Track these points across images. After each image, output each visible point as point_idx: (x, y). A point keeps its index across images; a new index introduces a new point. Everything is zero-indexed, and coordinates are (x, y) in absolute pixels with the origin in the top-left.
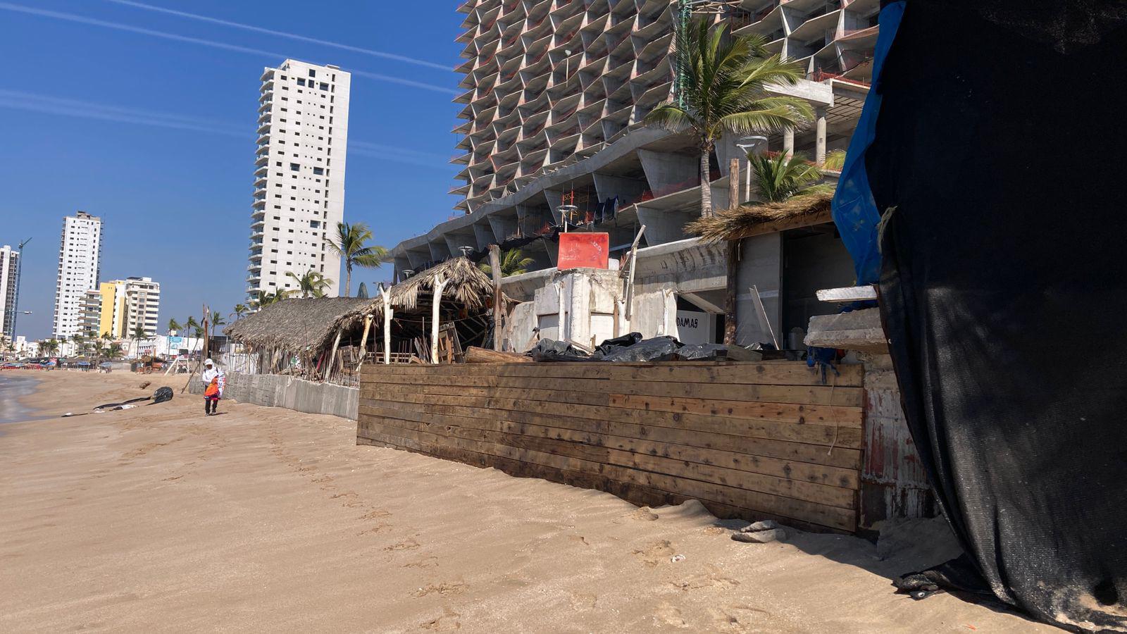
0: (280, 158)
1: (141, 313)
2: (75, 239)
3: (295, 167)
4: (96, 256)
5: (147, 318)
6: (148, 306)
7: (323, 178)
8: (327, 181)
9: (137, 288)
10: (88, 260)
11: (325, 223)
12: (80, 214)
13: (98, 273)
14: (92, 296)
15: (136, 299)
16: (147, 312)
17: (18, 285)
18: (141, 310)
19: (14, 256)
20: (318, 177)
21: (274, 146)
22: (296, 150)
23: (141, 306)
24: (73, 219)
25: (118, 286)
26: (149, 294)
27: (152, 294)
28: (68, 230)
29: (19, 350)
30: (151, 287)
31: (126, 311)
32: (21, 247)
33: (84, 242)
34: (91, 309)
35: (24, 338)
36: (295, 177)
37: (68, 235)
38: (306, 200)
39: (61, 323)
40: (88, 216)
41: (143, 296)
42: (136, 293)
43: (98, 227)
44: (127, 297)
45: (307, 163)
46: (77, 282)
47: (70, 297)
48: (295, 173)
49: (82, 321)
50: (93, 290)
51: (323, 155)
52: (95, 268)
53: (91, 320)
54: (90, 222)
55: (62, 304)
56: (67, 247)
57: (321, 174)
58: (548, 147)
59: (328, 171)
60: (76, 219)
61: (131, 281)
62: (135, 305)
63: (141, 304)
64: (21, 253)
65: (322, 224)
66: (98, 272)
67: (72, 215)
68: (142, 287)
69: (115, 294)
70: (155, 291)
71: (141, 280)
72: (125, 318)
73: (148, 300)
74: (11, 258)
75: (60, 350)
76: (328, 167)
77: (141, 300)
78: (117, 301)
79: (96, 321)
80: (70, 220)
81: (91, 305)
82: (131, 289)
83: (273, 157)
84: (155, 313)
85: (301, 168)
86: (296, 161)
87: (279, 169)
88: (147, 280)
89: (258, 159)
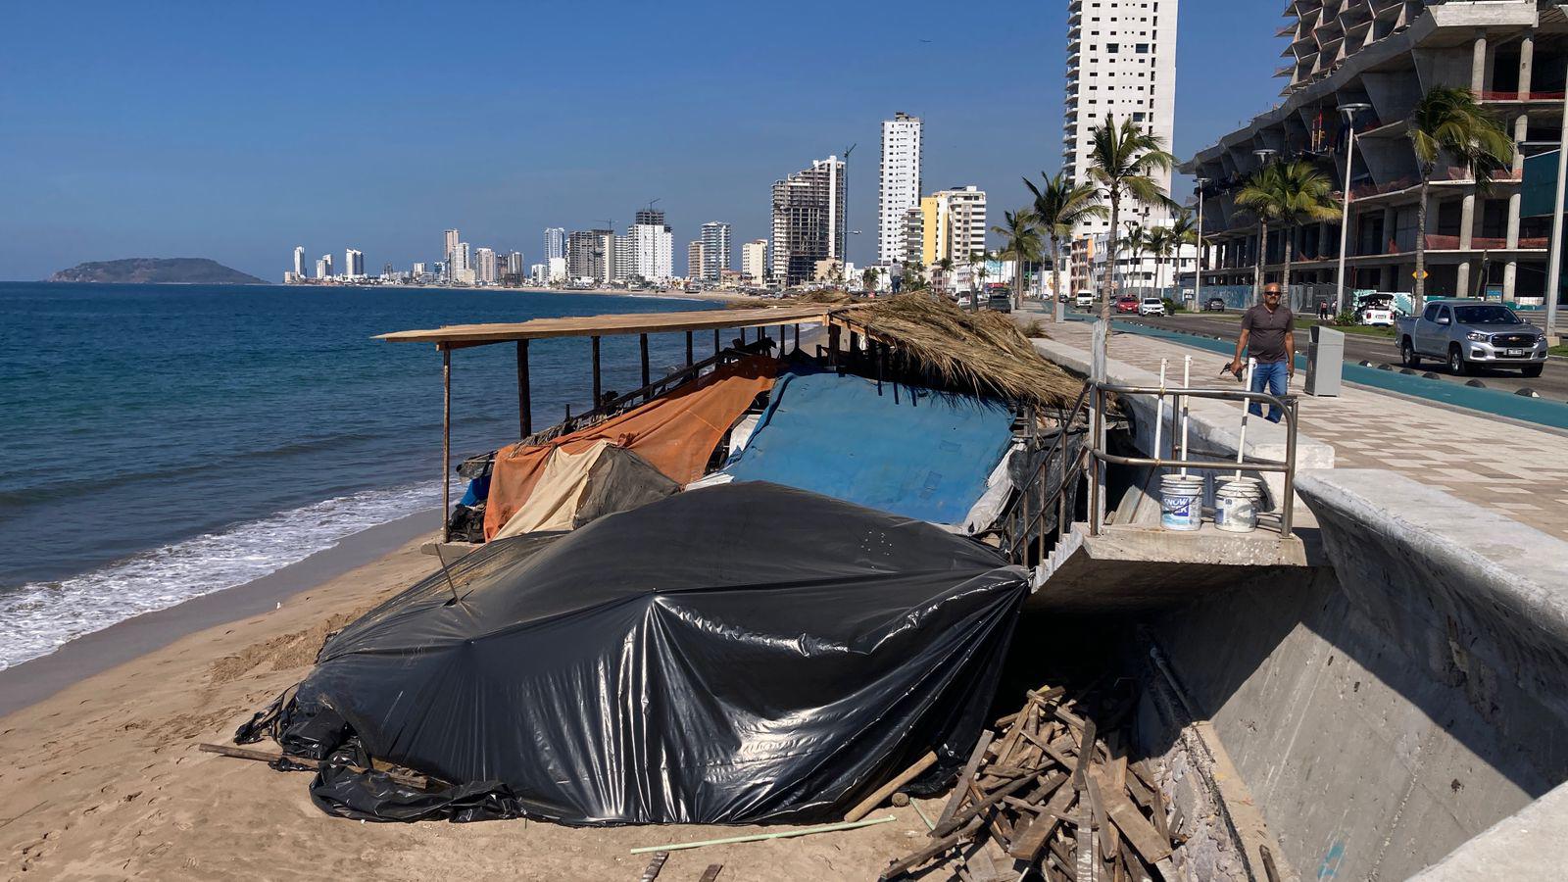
0: (1094, 40)
1: (966, 230)
2: (895, 147)
3: (1113, 48)
4: (917, 165)
5: (973, 236)
6: (973, 221)
7: (1148, 56)
8: (1153, 59)
9: (961, 201)
10: (909, 171)
11: (1151, 114)
12: (899, 115)
13: (920, 185)
14: (913, 214)
15: (959, 213)
16: (973, 228)
17: (846, 201)
18: (967, 226)
19: (840, 167)
20: (1142, 56)
21: (1086, 26)
22: (1114, 26)
23: (966, 222)
24: (891, 123)
25: (939, 199)
26: (974, 206)
27: (978, 206)
28: (887, 136)
29: (848, 279)
30: (977, 198)
31: (950, 230)
32: (846, 155)
33: (903, 149)
34: (913, 229)
35: (852, 264)
36: (1112, 61)
37: (887, 143)
38: (1127, 87)
39: (885, 246)
40: (907, 118)
41: (967, 210)
42: (960, 206)
43: (917, 129)
44: (951, 212)
45: (1127, 41)
46: (899, 198)
47: (893, 216)
48: (1113, 55)
49: (905, 244)
50: (916, 207)
51: (1148, 27)
52: (917, 179)
53: (913, 243)
54: (909, 124)
55: (885, 225)
56: (887, 157)
57: (1146, 52)
58: (1371, 19)
59: (1154, 46)
60: (895, 124)
61: (954, 193)
62: (959, 221)
63: (967, 219)
64: (847, 164)
65: (1147, 116)
66: (920, 183)
67: (889, 120)
68: (966, 198)
69: (938, 210)
70: (982, 202)
71: (965, 190)
72: (949, 237)
73: (974, 213)
74: (838, 170)
75: (880, 281)
76: (1154, 42)
77: (966, 214)
78: (940, 218)
79: (918, 243)
80: (888, 125)
81: (913, 224)
82: (955, 202)
83: (1085, 40)
84: (981, 228)
85: (1121, 48)
86: (1113, 40)
87: (1093, 54)
88: (972, 190)
89: (1070, 44)
